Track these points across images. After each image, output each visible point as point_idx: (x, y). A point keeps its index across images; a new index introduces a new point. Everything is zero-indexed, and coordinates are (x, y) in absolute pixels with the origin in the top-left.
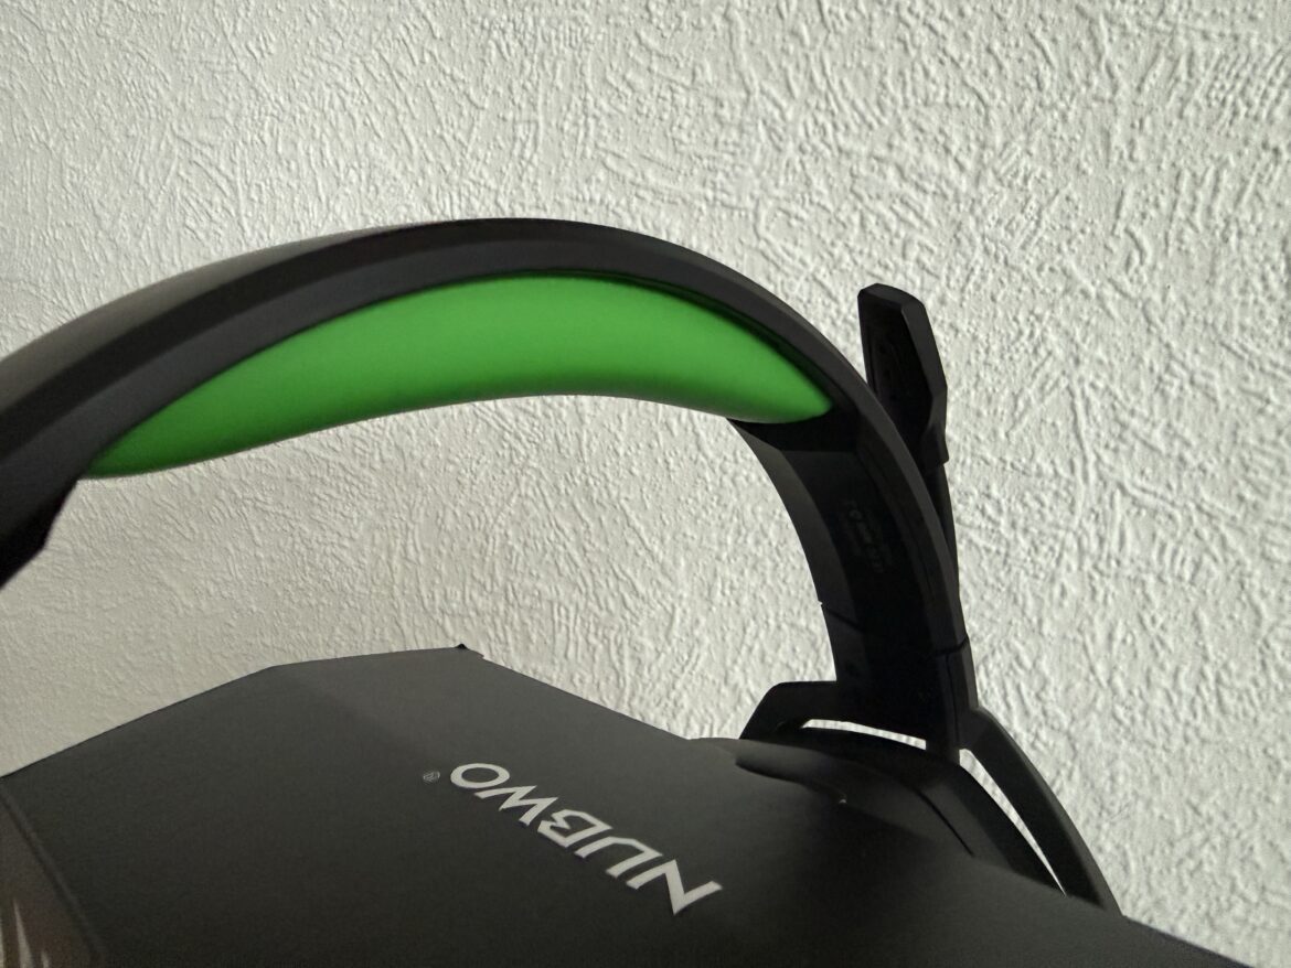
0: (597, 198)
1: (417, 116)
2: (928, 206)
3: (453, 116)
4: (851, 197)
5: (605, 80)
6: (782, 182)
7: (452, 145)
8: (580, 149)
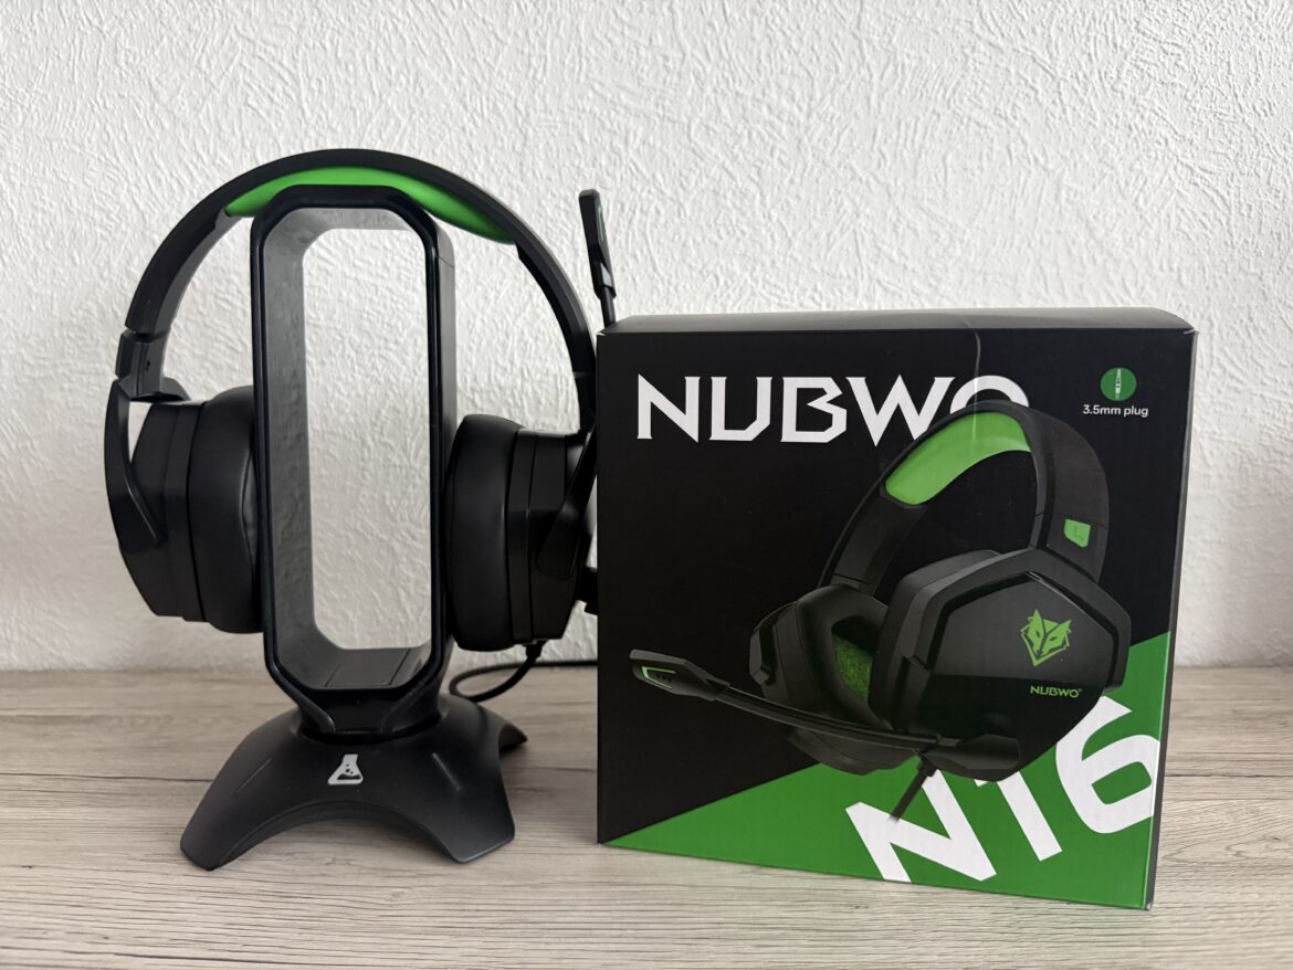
0: (588, 109)
1: (456, 43)
2: (784, 128)
3: (484, 46)
4: (743, 121)
5: (593, 37)
6: (704, 109)
7: (483, 66)
8: (576, 77)
